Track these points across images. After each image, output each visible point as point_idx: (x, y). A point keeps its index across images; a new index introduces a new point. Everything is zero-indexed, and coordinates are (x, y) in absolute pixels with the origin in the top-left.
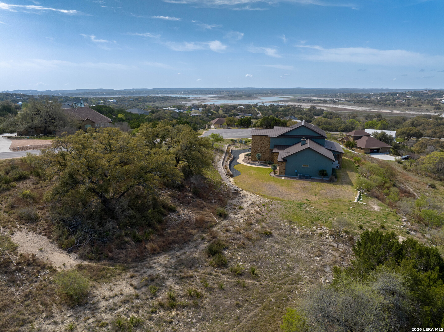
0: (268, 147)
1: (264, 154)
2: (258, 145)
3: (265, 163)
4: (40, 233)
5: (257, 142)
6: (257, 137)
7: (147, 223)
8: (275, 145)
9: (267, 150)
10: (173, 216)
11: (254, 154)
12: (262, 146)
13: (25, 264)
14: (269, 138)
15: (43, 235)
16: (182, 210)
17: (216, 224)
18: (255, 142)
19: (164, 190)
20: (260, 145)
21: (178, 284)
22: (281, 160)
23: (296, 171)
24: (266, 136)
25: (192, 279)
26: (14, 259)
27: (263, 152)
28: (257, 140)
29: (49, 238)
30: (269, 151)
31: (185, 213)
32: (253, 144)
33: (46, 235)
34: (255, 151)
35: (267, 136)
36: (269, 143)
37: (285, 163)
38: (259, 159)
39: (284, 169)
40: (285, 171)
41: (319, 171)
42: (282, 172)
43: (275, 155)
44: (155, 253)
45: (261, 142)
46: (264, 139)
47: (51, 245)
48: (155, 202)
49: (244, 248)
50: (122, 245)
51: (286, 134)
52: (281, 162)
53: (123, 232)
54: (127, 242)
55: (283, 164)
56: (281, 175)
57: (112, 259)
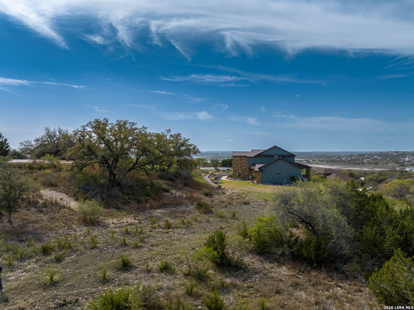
0: (246, 165)
1: (243, 172)
2: (239, 165)
3: (245, 179)
4: (60, 192)
5: (237, 162)
6: (237, 158)
7: (146, 194)
8: (253, 164)
9: (246, 168)
10: (167, 194)
11: (235, 172)
12: (242, 165)
13: (50, 205)
14: (247, 158)
15: (63, 193)
16: (175, 192)
17: (203, 199)
18: (235, 162)
19: (159, 180)
20: (239, 164)
21: (173, 219)
22: (258, 170)
23: (271, 179)
24: (244, 156)
25: (184, 218)
26: (41, 201)
27: (242, 170)
28: (238, 160)
29: (67, 194)
30: (248, 169)
31: (177, 193)
32: (234, 164)
33: (65, 193)
34: (236, 170)
35: (246, 157)
36: (247, 163)
37: (261, 173)
38: (239, 175)
39: (261, 178)
41: (290, 178)
42: (259, 181)
43: (253, 171)
44: (153, 208)
45: (241, 162)
46: (243, 159)
47: (69, 198)
48: (152, 185)
49: (226, 208)
50: (126, 203)
51: (261, 154)
52: (258, 171)
53: (127, 197)
54: (130, 202)
55: (259, 174)
56: (258, 183)
57: (118, 208)
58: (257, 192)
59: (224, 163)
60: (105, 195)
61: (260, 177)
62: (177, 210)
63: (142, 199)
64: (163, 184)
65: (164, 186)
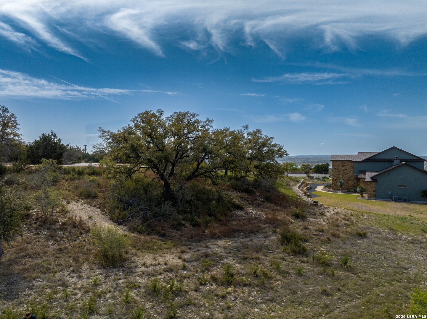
0: (351, 173)
1: (347, 182)
2: (340, 172)
3: (349, 191)
4: (95, 206)
5: (338, 168)
6: (338, 162)
7: (209, 212)
8: (360, 171)
9: (351, 177)
10: (239, 212)
11: (335, 182)
12: (344, 173)
13: (71, 226)
14: (352, 164)
15: (98, 208)
16: (251, 210)
17: (291, 223)
18: (335, 169)
19: (232, 192)
20: (341, 171)
21: (240, 263)
22: (369, 180)
23: (390, 193)
24: (348, 161)
25: (258, 262)
26: (61, 220)
27: (345, 179)
28: (339, 166)
29: (102, 210)
30: (353, 177)
31: (253, 212)
32: (334, 171)
33: (100, 208)
34: (336, 179)
35: (350, 161)
36: (352, 169)
37: (374, 183)
38: (341, 186)
39: (374, 191)
40: (375, 192)
41: (422, 192)
42: (371, 195)
43: (361, 180)
44: (214, 236)
45: (343, 169)
46: (346, 165)
47: (103, 216)
48: (220, 199)
49: (329, 243)
50: (178, 226)
51: (372, 158)
52: (370, 182)
53: (181, 217)
54: (184, 225)
55: (372, 185)
56: (370, 197)
57: (163, 235)
58: (372, 213)
59: (318, 169)
60: (150, 214)
61: (374, 189)
62: (250, 243)
63: (200, 220)
64: (235, 197)
65: (237, 201)
